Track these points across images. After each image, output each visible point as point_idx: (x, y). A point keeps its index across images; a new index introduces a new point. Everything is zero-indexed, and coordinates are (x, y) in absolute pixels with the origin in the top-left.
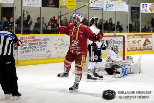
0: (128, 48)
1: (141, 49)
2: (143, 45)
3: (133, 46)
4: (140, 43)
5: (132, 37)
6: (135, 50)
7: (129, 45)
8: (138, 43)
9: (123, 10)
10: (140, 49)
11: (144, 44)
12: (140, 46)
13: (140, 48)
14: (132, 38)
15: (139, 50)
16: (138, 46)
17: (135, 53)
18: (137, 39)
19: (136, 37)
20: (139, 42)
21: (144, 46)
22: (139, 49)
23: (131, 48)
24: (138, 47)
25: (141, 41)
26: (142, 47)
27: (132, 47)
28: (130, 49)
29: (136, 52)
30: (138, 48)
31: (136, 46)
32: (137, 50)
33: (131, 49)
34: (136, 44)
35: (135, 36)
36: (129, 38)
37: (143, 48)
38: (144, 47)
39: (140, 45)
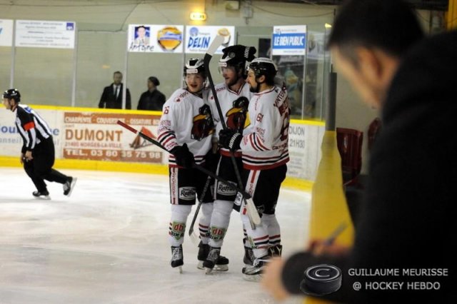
0: (64, 150)
1: (124, 155)
2: (132, 146)
3: (88, 145)
4: (119, 139)
5: (89, 119)
6: (97, 158)
7: (74, 140)
8: (112, 139)
9: (49, 43)
10: (120, 157)
11: (134, 142)
12: (119, 149)
13: (120, 153)
14: (86, 123)
15: (113, 159)
16: (112, 148)
17: (96, 165)
18: (107, 125)
19: (102, 120)
20: (116, 136)
21: (132, 149)
22: (116, 155)
23: (81, 151)
24: (112, 151)
25: (121, 135)
26: (126, 151)
27: (84, 148)
28: (74, 153)
29: (101, 163)
30: (108, 154)
31: (102, 146)
32: (108, 160)
33: (81, 154)
34: (104, 141)
35: (98, 119)
36: (73, 122)
37: (131, 155)
38: (133, 153)
39: (120, 145)
